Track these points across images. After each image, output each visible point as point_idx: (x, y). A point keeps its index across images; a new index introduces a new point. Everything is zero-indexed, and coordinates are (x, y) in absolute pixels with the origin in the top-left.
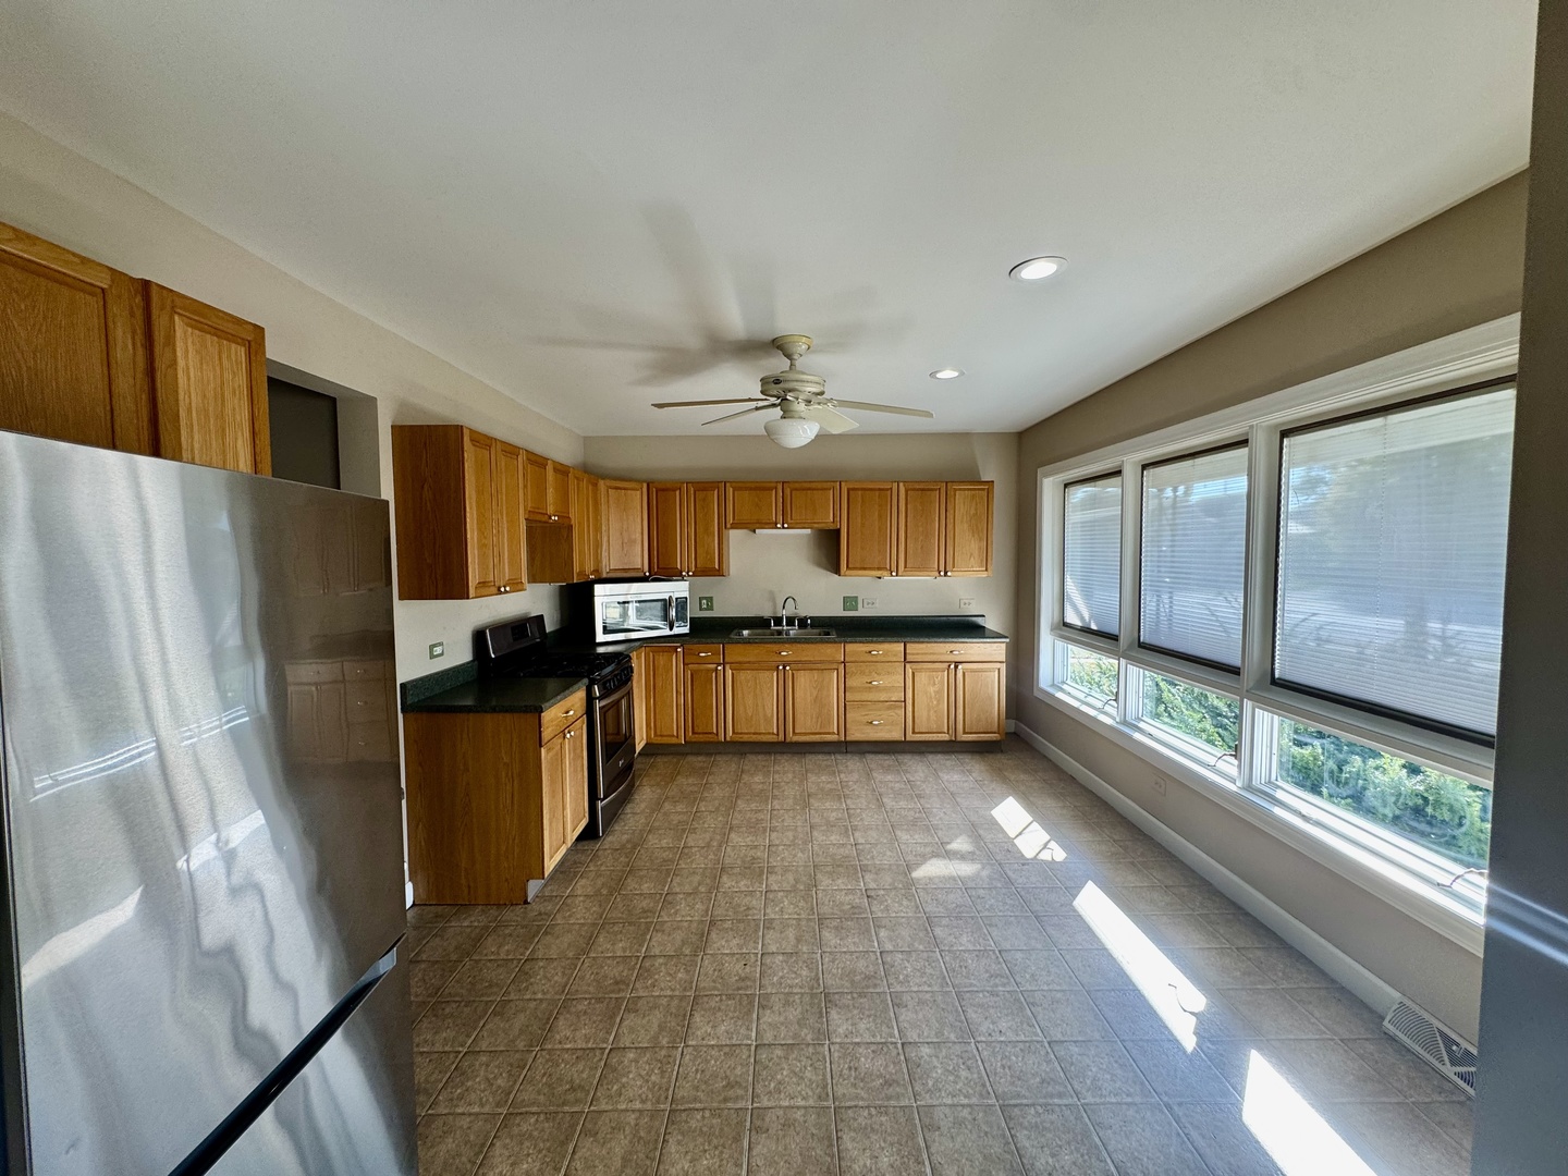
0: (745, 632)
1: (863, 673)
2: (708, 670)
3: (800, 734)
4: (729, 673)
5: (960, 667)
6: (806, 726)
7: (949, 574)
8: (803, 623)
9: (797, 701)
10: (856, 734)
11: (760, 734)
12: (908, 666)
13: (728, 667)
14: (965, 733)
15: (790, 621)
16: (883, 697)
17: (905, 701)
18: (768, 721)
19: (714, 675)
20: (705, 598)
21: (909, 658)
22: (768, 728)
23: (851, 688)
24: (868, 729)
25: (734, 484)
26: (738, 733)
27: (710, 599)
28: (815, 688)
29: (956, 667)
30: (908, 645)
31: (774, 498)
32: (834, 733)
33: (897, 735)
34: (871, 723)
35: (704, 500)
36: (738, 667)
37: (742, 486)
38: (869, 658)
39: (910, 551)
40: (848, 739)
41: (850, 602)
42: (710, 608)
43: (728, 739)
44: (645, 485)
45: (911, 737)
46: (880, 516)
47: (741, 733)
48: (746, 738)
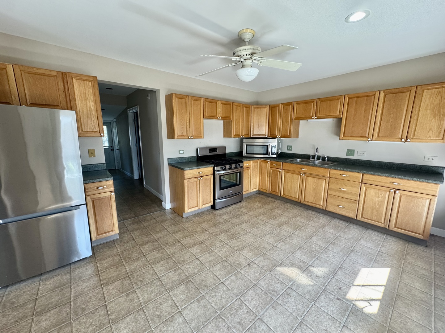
0: (298, 160)
1: (338, 183)
2: (277, 171)
3: (307, 202)
4: (284, 173)
5: (397, 192)
6: (309, 199)
7: (408, 140)
8: (324, 158)
9: (307, 188)
10: (331, 209)
11: (292, 197)
12: (363, 185)
13: (283, 171)
14: (395, 227)
15: (319, 158)
16: (347, 196)
17: (359, 201)
18: (296, 193)
19: (279, 172)
20: (289, 146)
21: (364, 181)
22: (295, 196)
23: (330, 189)
24: (336, 208)
25: (297, 103)
26: (284, 195)
27: (291, 147)
28: (315, 185)
29: (395, 191)
30: (365, 175)
31: (313, 106)
32: (321, 205)
33: (352, 215)
34: (339, 206)
35: (286, 109)
36: (287, 171)
37: (299, 103)
38: (340, 177)
39: (383, 128)
40: (327, 209)
41: (350, 152)
42: (291, 150)
43: (281, 196)
44: (268, 106)
45: (359, 218)
46: (366, 110)
47: (286, 195)
48: (287, 197)
